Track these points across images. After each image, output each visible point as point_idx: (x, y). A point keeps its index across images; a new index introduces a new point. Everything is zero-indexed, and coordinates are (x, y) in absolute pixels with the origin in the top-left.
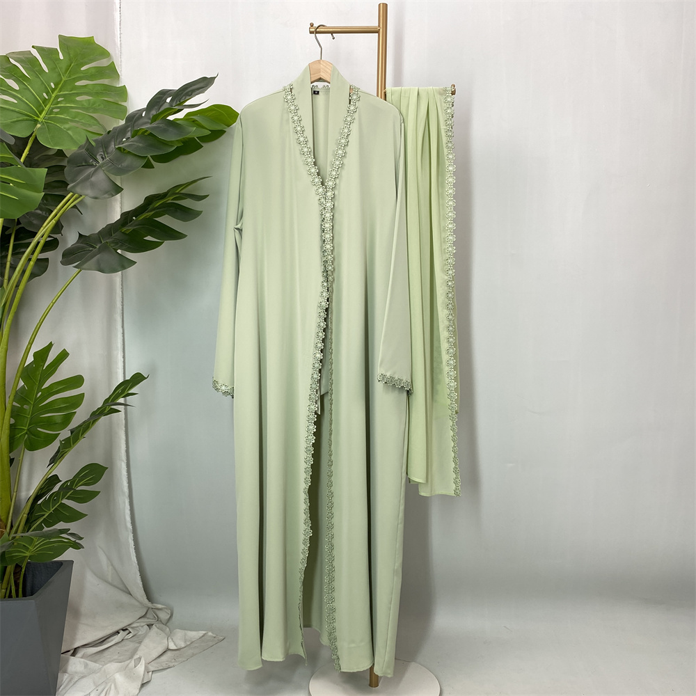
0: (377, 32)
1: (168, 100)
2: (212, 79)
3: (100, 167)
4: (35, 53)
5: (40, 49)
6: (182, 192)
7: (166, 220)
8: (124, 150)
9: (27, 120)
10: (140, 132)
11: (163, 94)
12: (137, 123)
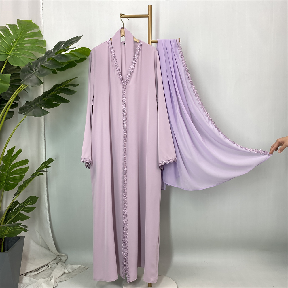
0: (148, 17)
1: (62, 46)
2: (80, 37)
3: (34, 73)
4: (7, 27)
5: (9, 25)
6: (68, 83)
7: (62, 95)
8: (44, 66)
9: (4, 54)
10: (50, 59)
11: (60, 43)
12: (49, 56)
